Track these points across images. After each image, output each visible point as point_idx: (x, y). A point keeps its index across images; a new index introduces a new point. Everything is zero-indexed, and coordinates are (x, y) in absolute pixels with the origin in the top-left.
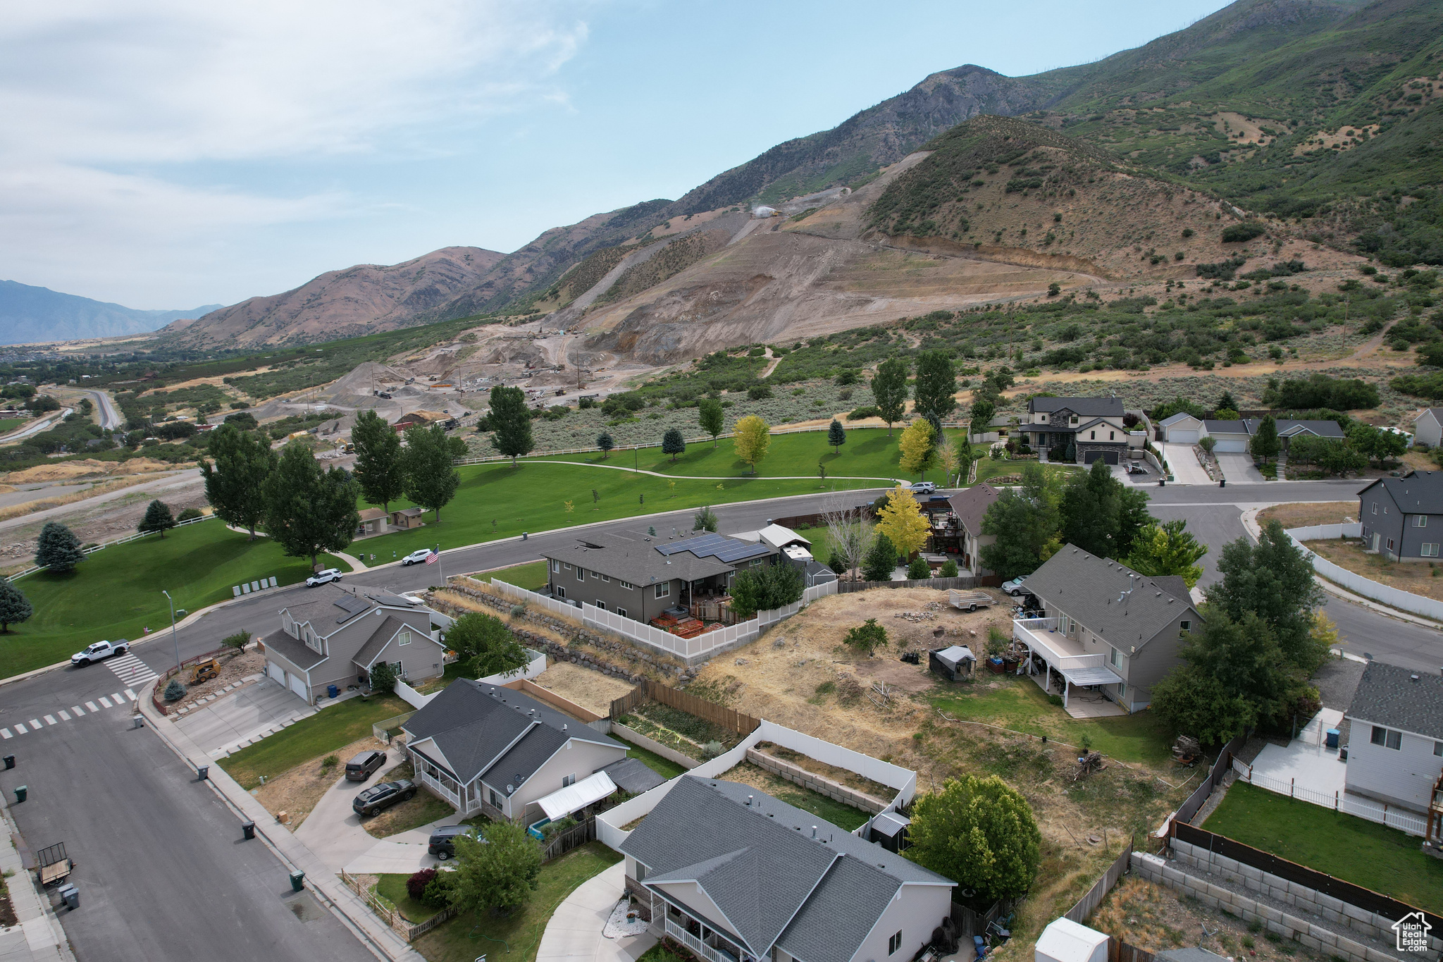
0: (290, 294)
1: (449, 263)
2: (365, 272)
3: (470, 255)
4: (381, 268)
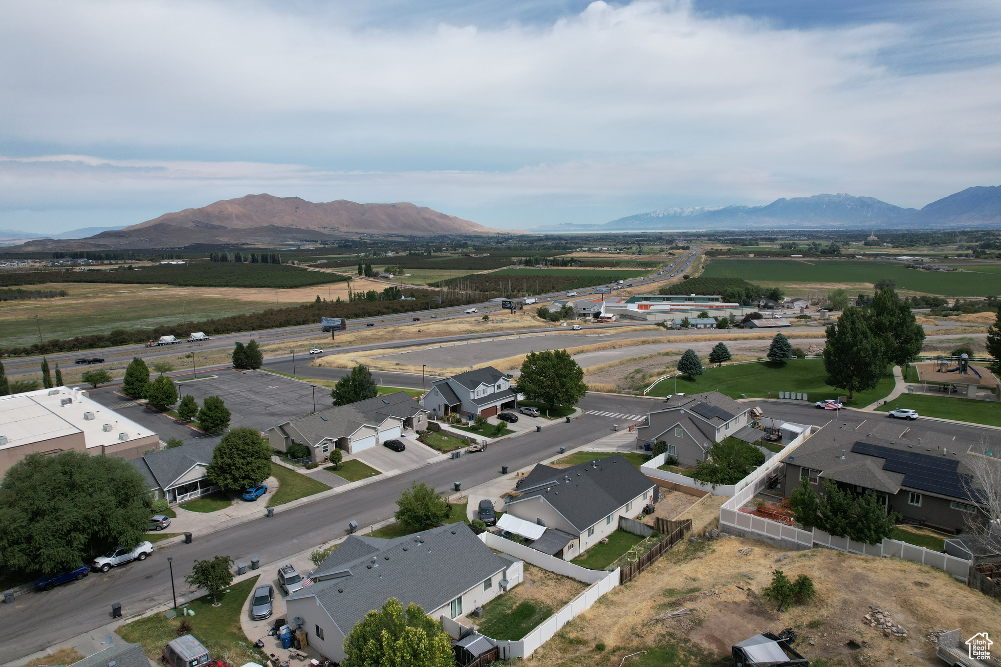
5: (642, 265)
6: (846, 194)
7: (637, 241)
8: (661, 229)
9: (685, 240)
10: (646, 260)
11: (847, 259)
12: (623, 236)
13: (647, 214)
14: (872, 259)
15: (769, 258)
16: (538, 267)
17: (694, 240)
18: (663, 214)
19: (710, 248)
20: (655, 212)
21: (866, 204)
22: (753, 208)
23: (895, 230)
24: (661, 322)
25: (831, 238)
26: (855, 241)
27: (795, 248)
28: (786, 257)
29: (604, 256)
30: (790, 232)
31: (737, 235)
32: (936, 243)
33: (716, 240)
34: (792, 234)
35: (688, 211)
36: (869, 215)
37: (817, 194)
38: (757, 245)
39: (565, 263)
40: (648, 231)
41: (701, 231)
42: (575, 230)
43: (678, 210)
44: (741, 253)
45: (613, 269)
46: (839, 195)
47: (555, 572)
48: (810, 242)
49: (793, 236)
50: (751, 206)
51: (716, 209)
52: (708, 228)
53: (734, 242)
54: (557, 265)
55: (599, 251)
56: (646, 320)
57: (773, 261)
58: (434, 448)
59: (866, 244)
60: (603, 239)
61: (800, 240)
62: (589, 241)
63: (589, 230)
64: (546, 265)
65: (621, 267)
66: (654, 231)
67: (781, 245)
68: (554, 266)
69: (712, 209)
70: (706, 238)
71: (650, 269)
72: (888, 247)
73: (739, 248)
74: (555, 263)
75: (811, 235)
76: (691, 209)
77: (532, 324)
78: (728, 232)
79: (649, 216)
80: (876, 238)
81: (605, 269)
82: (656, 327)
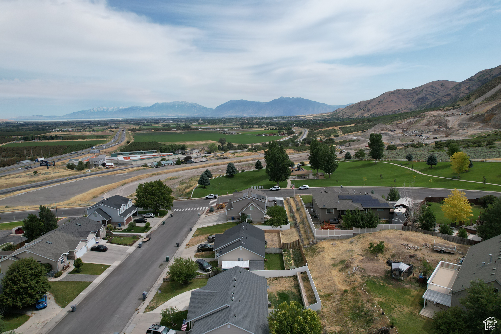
0: (373, 99)
1: (434, 87)
2: (400, 92)
3: (443, 84)
4: (406, 90)
5: (99, 137)
6: (185, 101)
7: (87, 125)
8: (97, 118)
9: (114, 124)
10: (99, 135)
11: (195, 131)
12: (77, 122)
13: (88, 110)
14: (205, 130)
15: (161, 131)
16: (35, 141)
17: (118, 123)
18: (97, 110)
19: (129, 127)
20: (93, 109)
21: (193, 106)
22: (144, 107)
23: (207, 118)
24: (144, 165)
25: (183, 121)
26: (194, 122)
27: (170, 126)
28: (169, 130)
29: (73, 133)
30: (163, 119)
31: (139, 121)
32: (225, 123)
33: (129, 123)
34: (164, 120)
35: (111, 109)
36: (195, 111)
37: (173, 101)
38: (151, 125)
39: (52, 138)
40: (91, 119)
41: (119, 119)
42: (44, 119)
43: (106, 108)
44: (147, 129)
45: (84, 140)
46: (182, 102)
47: (271, 277)
48: (176, 123)
49: (166, 121)
50: (143, 106)
51: (125, 108)
52: (122, 118)
53: (139, 124)
54: (47, 139)
55: (68, 131)
56: (132, 165)
57: (163, 133)
58: (122, 245)
59: (199, 124)
60: (66, 124)
61: (170, 122)
62: (57, 125)
63: (54, 119)
64: (40, 140)
65: (88, 139)
66: (94, 119)
67: (163, 125)
68: (45, 140)
69: (124, 108)
70: (124, 123)
71: (105, 139)
72: (208, 125)
73: (143, 127)
74: (45, 138)
75: (174, 120)
76: (113, 108)
77: (70, 173)
78: (134, 119)
79: (89, 111)
80: (202, 121)
81: (79, 140)
82: (142, 167)
